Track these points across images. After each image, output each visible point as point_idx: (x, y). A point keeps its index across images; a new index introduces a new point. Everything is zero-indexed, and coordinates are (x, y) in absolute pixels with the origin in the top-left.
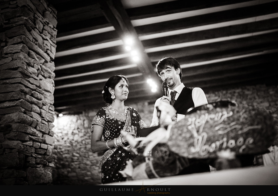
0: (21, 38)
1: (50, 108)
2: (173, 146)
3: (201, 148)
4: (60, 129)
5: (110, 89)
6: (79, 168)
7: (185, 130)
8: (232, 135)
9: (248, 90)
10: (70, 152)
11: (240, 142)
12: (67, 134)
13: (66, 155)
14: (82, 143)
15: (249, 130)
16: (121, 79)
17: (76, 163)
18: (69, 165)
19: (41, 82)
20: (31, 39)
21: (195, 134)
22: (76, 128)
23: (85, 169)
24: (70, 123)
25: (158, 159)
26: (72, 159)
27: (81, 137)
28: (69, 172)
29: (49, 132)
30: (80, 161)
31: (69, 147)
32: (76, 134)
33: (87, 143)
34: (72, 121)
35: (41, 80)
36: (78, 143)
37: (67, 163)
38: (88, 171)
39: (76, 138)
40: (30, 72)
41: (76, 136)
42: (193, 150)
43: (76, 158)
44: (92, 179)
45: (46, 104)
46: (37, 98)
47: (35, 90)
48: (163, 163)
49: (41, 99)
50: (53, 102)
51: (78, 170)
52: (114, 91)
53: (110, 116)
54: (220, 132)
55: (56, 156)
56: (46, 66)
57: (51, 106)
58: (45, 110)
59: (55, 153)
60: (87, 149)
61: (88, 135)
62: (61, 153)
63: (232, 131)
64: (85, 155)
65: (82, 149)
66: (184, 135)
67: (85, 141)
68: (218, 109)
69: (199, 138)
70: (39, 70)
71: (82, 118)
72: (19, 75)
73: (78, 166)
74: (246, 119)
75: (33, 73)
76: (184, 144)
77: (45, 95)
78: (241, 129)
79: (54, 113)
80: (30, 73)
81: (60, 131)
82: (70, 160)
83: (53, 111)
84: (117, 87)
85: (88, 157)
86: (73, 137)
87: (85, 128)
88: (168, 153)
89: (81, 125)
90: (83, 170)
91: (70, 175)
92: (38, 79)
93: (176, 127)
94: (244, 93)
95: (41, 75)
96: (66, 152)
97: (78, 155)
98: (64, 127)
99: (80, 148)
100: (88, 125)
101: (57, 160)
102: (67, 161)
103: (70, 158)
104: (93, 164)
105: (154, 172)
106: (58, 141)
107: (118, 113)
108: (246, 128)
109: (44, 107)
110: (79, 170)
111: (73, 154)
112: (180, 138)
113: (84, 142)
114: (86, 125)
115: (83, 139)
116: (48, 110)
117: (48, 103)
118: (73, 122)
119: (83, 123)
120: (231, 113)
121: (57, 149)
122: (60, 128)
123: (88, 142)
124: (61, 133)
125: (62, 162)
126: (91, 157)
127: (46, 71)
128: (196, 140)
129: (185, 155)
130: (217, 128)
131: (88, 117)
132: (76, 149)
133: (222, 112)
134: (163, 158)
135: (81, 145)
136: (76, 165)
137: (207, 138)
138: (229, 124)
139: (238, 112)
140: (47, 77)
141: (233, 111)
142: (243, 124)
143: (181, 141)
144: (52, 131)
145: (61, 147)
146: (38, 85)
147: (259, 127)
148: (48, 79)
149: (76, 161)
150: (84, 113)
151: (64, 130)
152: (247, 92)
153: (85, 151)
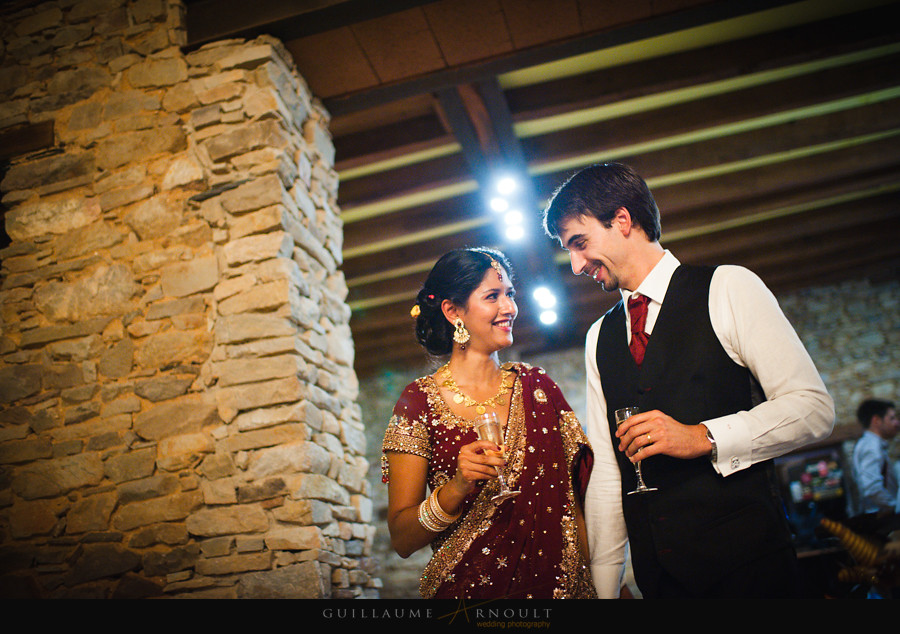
0: (275, 214)
1: (353, 413)
5: (446, 307)
16: (491, 266)
19: (328, 338)
20: (296, 212)
29: (362, 486)
35: (328, 331)
40: (307, 313)
45: (346, 403)
46: (329, 390)
47: (322, 367)
49: (335, 392)
50: (358, 392)
52: (466, 313)
53: (445, 416)
56: (330, 287)
57: (354, 406)
58: (347, 421)
70: (322, 304)
72: (287, 326)
75: (312, 315)
77: (341, 376)
80: (307, 317)
83: (359, 422)
84: (477, 298)
92: (323, 330)
95: (326, 316)
107: (474, 402)
109: (344, 414)
116: (351, 420)
117: (349, 400)
146: (326, 350)
148: (340, 328)
152: (814, 307)
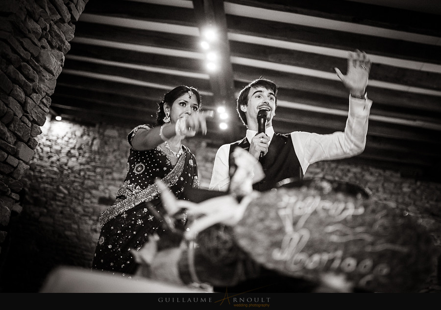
1: (44, 100)
2: (244, 236)
3: (293, 257)
4: (50, 141)
5: (165, 106)
6: (62, 212)
7: (272, 214)
8: (354, 249)
9: (371, 174)
10: (56, 182)
11: (365, 267)
12: (58, 152)
13: (46, 186)
14: (79, 174)
15: (386, 250)
16: (187, 92)
17: (58, 203)
18: (46, 202)
19: (42, 51)
21: (289, 228)
22: (77, 147)
23: (71, 217)
24: (69, 135)
25: (209, 250)
26: (55, 195)
27: (81, 164)
28: (41, 214)
29: (29, 140)
30: (66, 203)
31: (55, 173)
32: (74, 156)
33: (86, 177)
34: (74, 133)
35: (43, 47)
36: (73, 172)
37: (44, 199)
38: (76, 223)
39: (72, 162)
40: (29, 28)
41: (74, 159)
42: (277, 255)
43: (62, 195)
44: (77, 237)
45: (39, 91)
46: (27, 77)
47: (28, 62)
48: (214, 260)
49: (32, 81)
50: (51, 92)
51: (58, 216)
54: (335, 238)
55: (29, 182)
56: (59, 27)
57: (46, 96)
58: (34, 102)
59: (29, 176)
60: (84, 186)
61: (93, 164)
62: (40, 180)
63: (355, 242)
64: (78, 195)
65: (76, 184)
66: (267, 223)
67: (85, 173)
68: (340, 196)
69: (295, 237)
70: (46, 31)
71: (91, 134)
72: (8, 27)
73: (60, 209)
74: (385, 228)
75: (34, 32)
76: (263, 239)
77: (43, 76)
78: (373, 244)
79: (47, 110)
80: (29, 30)
81: (48, 143)
82: (49, 195)
83: (47, 107)
85: (82, 200)
86: (68, 160)
87: (91, 151)
88: (229, 245)
89: (87, 144)
90: (66, 218)
91: (42, 219)
92: (39, 44)
93: (257, 205)
94: (363, 176)
95: (47, 39)
96: (49, 180)
97: (66, 192)
98: (58, 138)
99: (74, 182)
100: (99, 149)
101: (29, 189)
102: (45, 196)
103: (50, 191)
104: (86, 214)
105: (192, 269)
106: (41, 158)
108: (382, 244)
109: (34, 96)
110: (60, 215)
111: (58, 187)
112: (260, 226)
113: (82, 173)
114: (95, 148)
115: (82, 167)
116: (38, 102)
117: (44, 91)
118: (75, 136)
119: (90, 143)
120: (361, 211)
121: (34, 171)
122: (51, 138)
123: (89, 175)
124: (51, 147)
125: (35, 195)
126: (86, 201)
127: (58, 36)
128: (286, 239)
129: (261, 260)
130: (330, 229)
131: (102, 135)
132: (65, 180)
133: (346, 202)
134: (217, 251)
135: (75, 177)
136: (58, 206)
137: (308, 242)
138: (353, 227)
139: (374, 211)
140: (56, 46)
141: (366, 206)
142: (377, 235)
143: (261, 231)
144: (35, 140)
145: (42, 170)
146: (36, 55)
147: (405, 250)
148: (56, 52)
149: (60, 201)
150: (97, 126)
151: (56, 144)
152: (368, 177)
153: (79, 188)
